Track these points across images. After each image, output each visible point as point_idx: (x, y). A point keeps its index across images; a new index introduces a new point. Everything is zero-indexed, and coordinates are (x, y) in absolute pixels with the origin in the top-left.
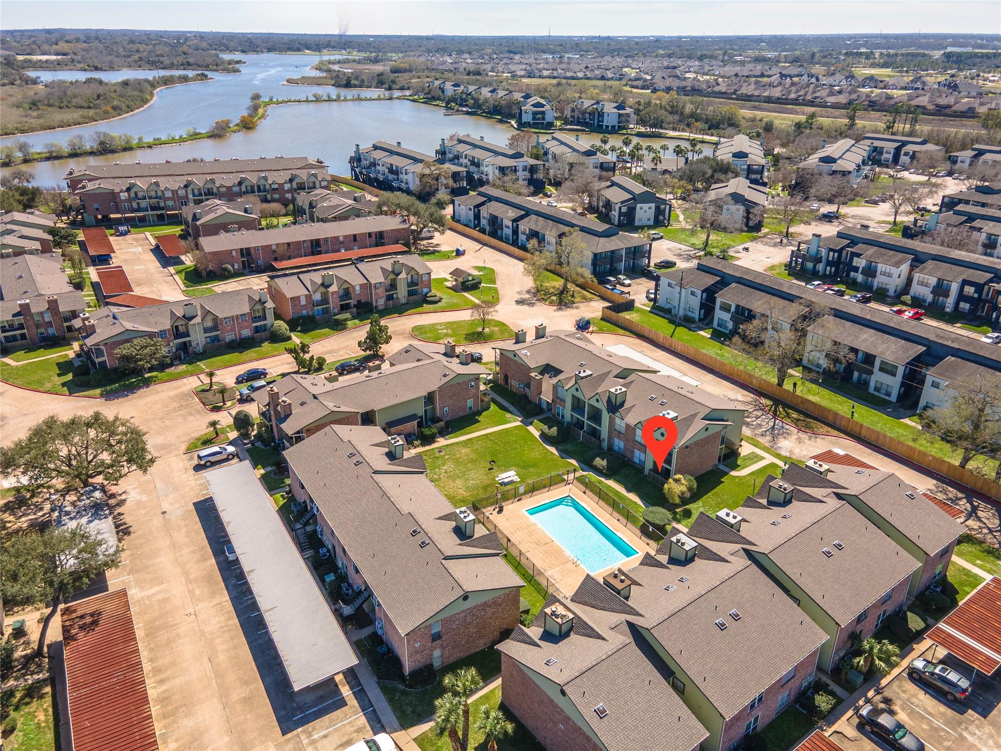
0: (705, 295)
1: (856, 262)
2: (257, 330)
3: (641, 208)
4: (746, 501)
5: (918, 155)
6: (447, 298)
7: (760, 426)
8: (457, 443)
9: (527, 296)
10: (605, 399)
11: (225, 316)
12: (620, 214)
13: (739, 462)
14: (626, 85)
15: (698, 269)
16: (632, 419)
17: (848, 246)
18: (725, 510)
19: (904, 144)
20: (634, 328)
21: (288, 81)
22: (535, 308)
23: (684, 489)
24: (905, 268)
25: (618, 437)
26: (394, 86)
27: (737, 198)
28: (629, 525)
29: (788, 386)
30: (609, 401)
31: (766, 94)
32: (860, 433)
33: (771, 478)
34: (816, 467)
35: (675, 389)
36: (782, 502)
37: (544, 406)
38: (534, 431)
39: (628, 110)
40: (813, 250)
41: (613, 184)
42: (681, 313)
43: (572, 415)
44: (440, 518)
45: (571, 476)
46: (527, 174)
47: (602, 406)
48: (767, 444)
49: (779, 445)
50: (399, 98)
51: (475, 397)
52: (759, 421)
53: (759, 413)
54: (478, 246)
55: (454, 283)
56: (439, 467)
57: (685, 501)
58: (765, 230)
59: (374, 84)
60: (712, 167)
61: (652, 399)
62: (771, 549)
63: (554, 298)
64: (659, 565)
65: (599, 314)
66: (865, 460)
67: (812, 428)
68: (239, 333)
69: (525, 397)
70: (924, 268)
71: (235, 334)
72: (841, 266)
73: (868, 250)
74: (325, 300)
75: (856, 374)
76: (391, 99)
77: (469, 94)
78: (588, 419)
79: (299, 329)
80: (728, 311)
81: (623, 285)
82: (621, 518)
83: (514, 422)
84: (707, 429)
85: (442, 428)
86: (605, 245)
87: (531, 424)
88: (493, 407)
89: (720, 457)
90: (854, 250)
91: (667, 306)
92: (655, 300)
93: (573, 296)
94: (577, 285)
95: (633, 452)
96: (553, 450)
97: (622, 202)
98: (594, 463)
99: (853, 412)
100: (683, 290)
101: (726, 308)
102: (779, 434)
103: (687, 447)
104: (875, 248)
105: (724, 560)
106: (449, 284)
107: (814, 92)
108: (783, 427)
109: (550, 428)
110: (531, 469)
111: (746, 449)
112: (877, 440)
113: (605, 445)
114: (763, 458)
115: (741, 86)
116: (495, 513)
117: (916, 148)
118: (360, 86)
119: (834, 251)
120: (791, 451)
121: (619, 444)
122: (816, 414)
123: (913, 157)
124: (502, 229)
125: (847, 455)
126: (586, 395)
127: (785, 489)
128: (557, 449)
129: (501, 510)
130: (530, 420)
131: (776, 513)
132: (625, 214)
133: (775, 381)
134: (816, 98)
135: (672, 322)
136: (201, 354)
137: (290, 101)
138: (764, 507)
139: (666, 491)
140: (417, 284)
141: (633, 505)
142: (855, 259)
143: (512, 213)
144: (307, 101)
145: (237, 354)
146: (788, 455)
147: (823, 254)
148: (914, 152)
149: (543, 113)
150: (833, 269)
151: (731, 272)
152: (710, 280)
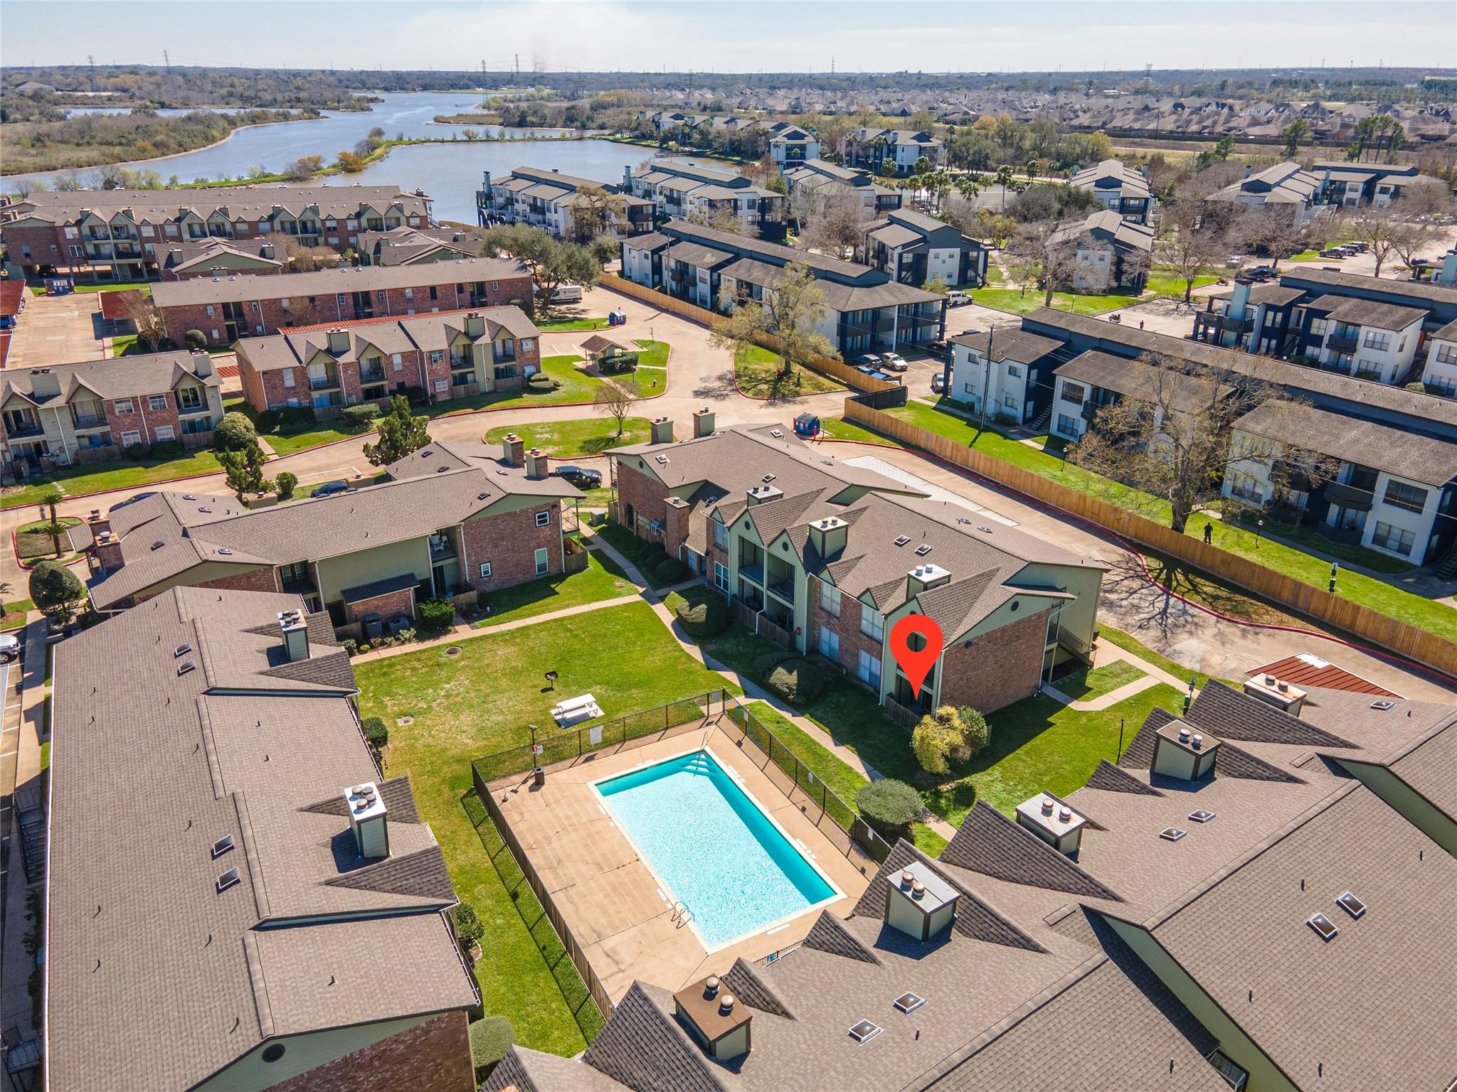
0: (1034, 373)
1: (1317, 326)
2: (192, 427)
3: (936, 257)
4: (1098, 773)
5: (1402, 190)
6: (569, 384)
7: (1137, 608)
8: (493, 636)
9: (717, 384)
10: (800, 543)
11: (117, 396)
12: (901, 266)
13: (1090, 681)
14: (938, 121)
15: (1023, 329)
16: (851, 585)
17: (1301, 299)
18: (1041, 799)
19: (1380, 174)
20: (900, 433)
21: (436, 120)
22: (727, 402)
23: (958, 739)
24: (1412, 333)
25: (828, 625)
26: (590, 124)
27: (1099, 233)
28: (827, 823)
29: (1194, 530)
30: (809, 547)
31: (1152, 126)
32: (1352, 625)
33: (1162, 717)
34: (1273, 691)
35: (954, 524)
36: (1188, 777)
37: (694, 564)
38: (665, 614)
39: (935, 142)
40: (1237, 310)
41: (893, 221)
42: (991, 409)
43: (741, 582)
44: (313, 809)
45: (716, 708)
46: (756, 214)
47: (794, 558)
48: (1150, 646)
49: (1177, 647)
50: (593, 138)
51: (551, 544)
52: (1134, 600)
53: (1136, 584)
54: (651, 312)
55: (590, 363)
56: (436, 685)
57: (958, 767)
58: (1147, 293)
59: (561, 121)
60: (1060, 199)
61: (901, 543)
62: (1163, 914)
63: (764, 387)
64: (853, 950)
65: (841, 413)
66: (1373, 680)
67: (1248, 614)
68: (153, 433)
69: (660, 546)
70: (1451, 331)
71: (143, 433)
72: (1289, 337)
73: (1341, 304)
74: (333, 381)
75: (1334, 510)
76: (581, 139)
77: (695, 127)
78: (770, 587)
79: (277, 429)
80: (1078, 401)
81: (893, 368)
82: (809, 804)
83: (629, 595)
84: (1015, 606)
85: (470, 605)
86: (861, 300)
87: (662, 599)
88: (593, 565)
89: (1046, 672)
90: (1314, 305)
91: (969, 398)
92: (945, 390)
93: (798, 384)
94: (809, 367)
95: (857, 656)
96: (695, 652)
97: (904, 246)
98: (773, 679)
99: (1332, 583)
100: (994, 366)
101: (1072, 394)
102: (1176, 626)
103: (968, 644)
104: (1354, 301)
105: (1027, 944)
106: (580, 365)
107: (1227, 121)
108: (1185, 612)
109: (692, 606)
110: (634, 691)
111: (1105, 655)
112: (1393, 639)
113: (802, 641)
114: (1141, 674)
115: (1114, 117)
116: (524, 789)
117: (1402, 180)
118: (541, 125)
119: (1275, 309)
120: (1202, 660)
121: (830, 639)
122: (1254, 586)
123: (1397, 193)
124: (695, 285)
125: (1330, 670)
126: (763, 536)
127: (1197, 746)
128: (703, 650)
129: (539, 782)
130: (661, 592)
131: (1177, 803)
132: (908, 267)
133: (1166, 520)
134: (1230, 130)
135: (971, 424)
136: (69, 467)
137: (429, 141)
138: (1143, 790)
139: (916, 744)
140: (512, 358)
141: (844, 774)
142: (1316, 322)
143: (711, 257)
144: (454, 141)
145: (141, 469)
146: (1197, 667)
147: (1255, 316)
148: (1397, 187)
149: (803, 147)
150: (1274, 342)
151: (1084, 331)
152: (1045, 347)
